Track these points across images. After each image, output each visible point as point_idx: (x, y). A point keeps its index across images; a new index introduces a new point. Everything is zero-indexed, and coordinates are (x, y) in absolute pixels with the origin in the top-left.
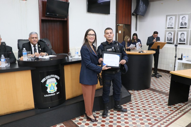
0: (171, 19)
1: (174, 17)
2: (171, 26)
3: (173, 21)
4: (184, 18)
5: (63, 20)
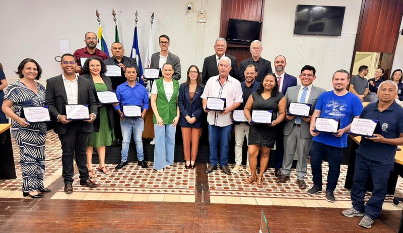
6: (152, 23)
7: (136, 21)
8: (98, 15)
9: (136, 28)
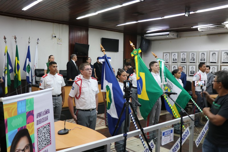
0: (167, 55)
1: (168, 54)
2: (167, 61)
3: (168, 57)
4: (175, 55)
5: (84, 57)
6: (38, 44)
7: (29, 42)
8: (5, 38)
9: (29, 47)
